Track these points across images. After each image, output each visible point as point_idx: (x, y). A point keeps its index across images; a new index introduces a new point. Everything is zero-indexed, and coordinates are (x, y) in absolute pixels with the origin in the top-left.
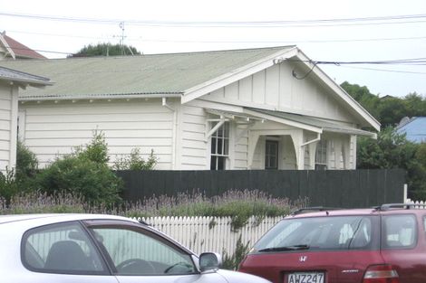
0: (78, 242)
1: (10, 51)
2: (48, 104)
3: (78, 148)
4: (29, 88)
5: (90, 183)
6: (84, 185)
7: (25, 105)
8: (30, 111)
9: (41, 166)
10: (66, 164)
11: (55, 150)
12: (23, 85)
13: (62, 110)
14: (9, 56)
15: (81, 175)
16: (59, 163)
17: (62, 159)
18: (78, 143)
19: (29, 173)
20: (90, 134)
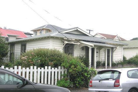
0: (137, 73)
1: (120, 39)
2: (128, 48)
3: (134, 56)
4: (125, 46)
5: (136, 62)
6: (135, 62)
7: (124, 49)
8: (125, 50)
9: (127, 59)
10: (132, 59)
11: (129, 56)
12: (124, 45)
13: (128, 50)
14: (120, 40)
15: (134, 61)
16: (130, 59)
17: (131, 58)
18: (133, 55)
19: (125, 60)
20: (136, 53)
